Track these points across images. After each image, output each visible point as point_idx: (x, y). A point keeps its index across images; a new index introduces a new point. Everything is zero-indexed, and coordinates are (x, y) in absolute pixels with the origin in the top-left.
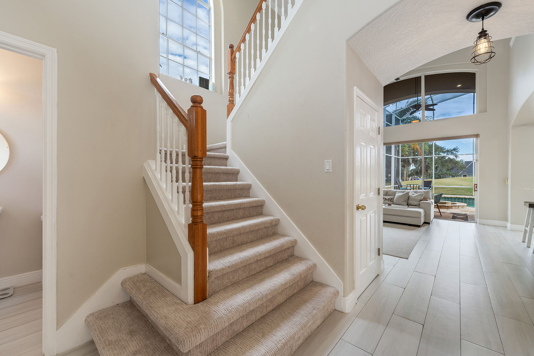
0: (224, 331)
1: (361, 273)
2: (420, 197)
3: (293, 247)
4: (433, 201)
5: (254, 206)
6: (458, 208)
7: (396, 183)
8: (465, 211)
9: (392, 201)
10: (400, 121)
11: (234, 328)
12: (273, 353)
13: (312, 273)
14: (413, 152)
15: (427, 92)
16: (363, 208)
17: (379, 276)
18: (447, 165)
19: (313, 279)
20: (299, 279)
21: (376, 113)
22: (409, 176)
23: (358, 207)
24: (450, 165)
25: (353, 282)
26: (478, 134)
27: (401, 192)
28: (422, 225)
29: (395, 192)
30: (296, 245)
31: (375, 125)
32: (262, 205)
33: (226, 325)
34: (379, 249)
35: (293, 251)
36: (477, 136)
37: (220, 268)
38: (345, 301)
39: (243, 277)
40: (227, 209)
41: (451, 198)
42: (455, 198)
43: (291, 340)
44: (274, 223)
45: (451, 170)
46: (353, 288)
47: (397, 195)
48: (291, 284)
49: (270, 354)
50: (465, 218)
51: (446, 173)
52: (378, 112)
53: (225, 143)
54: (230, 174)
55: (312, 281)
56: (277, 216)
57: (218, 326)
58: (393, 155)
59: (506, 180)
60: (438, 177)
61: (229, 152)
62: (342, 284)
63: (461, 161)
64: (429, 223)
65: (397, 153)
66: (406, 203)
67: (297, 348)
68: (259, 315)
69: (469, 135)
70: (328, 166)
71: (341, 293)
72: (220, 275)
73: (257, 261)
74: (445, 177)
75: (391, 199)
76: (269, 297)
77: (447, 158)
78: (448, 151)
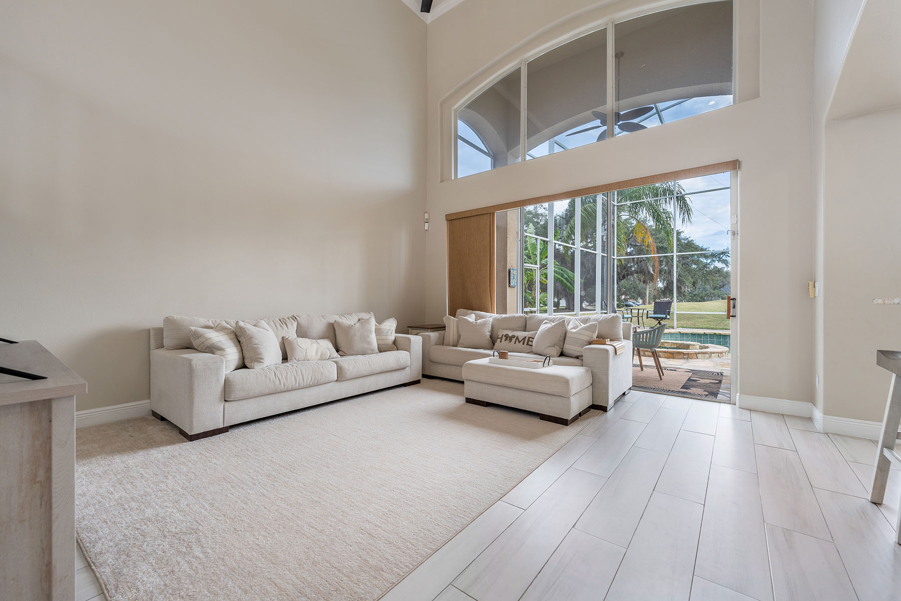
2: (589, 333)
6: (710, 357)
9: (530, 343)
18: (713, 280)
24: (718, 280)
26: (737, 160)
36: (734, 165)
41: (705, 334)
45: (720, 288)
47: (543, 329)
51: (713, 294)
59: (811, 284)
64: (603, 408)
66: (555, 351)
69: (714, 165)
75: (529, 338)
77: (712, 267)
78: (713, 255)
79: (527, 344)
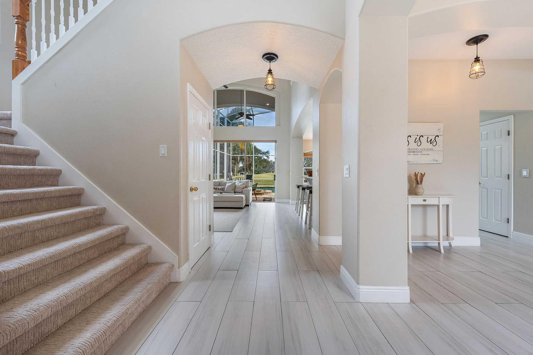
0: (27, 336)
1: (194, 246)
2: (243, 185)
3: (124, 234)
4: (251, 188)
5: (66, 196)
6: (267, 194)
7: (228, 176)
8: (271, 196)
9: (223, 190)
10: (231, 124)
11: (43, 329)
12: (102, 332)
13: (147, 254)
14: (241, 152)
15: (248, 104)
16: (196, 189)
17: (210, 249)
18: (263, 164)
19: (147, 261)
20: (131, 262)
21: (207, 111)
22: (239, 173)
23: (191, 188)
24: (265, 164)
25: (187, 255)
26: (276, 140)
27: (230, 182)
28: (244, 207)
29: (226, 183)
30: (127, 232)
31: (206, 121)
32: (80, 195)
33: (29, 328)
34: (210, 226)
35: (124, 239)
37: (14, 268)
38: (180, 271)
39: (53, 275)
40: (20, 199)
41: (264, 187)
42: (266, 187)
43: (123, 316)
44: (98, 213)
45: (265, 167)
46: (187, 259)
47: (227, 185)
48: (122, 268)
49: (98, 334)
50: (270, 200)
51: (262, 170)
52: (208, 110)
53: (9, 112)
54: (22, 155)
55: (147, 263)
56: (103, 205)
57: (17, 330)
58: (225, 152)
59: (289, 172)
60: (257, 172)
61: (16, 125)
62: (177, 257)
63: (271, 161)
64: (248, 206)
65: (228, 151)
66: (233, 191)
67: (130, 325)
68: (80, 308)
70: (163, 150)
71: (176, 266)
72: (15, 276)
73: (75, 254)
74: (262, 173)
75: (223, 188)
76: (94, 285)
77: (263, 158)
78: (263, 153)
79: (222, 190)
